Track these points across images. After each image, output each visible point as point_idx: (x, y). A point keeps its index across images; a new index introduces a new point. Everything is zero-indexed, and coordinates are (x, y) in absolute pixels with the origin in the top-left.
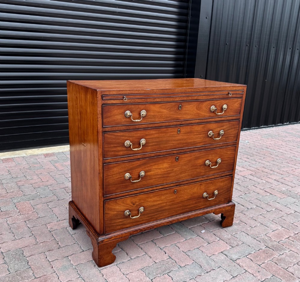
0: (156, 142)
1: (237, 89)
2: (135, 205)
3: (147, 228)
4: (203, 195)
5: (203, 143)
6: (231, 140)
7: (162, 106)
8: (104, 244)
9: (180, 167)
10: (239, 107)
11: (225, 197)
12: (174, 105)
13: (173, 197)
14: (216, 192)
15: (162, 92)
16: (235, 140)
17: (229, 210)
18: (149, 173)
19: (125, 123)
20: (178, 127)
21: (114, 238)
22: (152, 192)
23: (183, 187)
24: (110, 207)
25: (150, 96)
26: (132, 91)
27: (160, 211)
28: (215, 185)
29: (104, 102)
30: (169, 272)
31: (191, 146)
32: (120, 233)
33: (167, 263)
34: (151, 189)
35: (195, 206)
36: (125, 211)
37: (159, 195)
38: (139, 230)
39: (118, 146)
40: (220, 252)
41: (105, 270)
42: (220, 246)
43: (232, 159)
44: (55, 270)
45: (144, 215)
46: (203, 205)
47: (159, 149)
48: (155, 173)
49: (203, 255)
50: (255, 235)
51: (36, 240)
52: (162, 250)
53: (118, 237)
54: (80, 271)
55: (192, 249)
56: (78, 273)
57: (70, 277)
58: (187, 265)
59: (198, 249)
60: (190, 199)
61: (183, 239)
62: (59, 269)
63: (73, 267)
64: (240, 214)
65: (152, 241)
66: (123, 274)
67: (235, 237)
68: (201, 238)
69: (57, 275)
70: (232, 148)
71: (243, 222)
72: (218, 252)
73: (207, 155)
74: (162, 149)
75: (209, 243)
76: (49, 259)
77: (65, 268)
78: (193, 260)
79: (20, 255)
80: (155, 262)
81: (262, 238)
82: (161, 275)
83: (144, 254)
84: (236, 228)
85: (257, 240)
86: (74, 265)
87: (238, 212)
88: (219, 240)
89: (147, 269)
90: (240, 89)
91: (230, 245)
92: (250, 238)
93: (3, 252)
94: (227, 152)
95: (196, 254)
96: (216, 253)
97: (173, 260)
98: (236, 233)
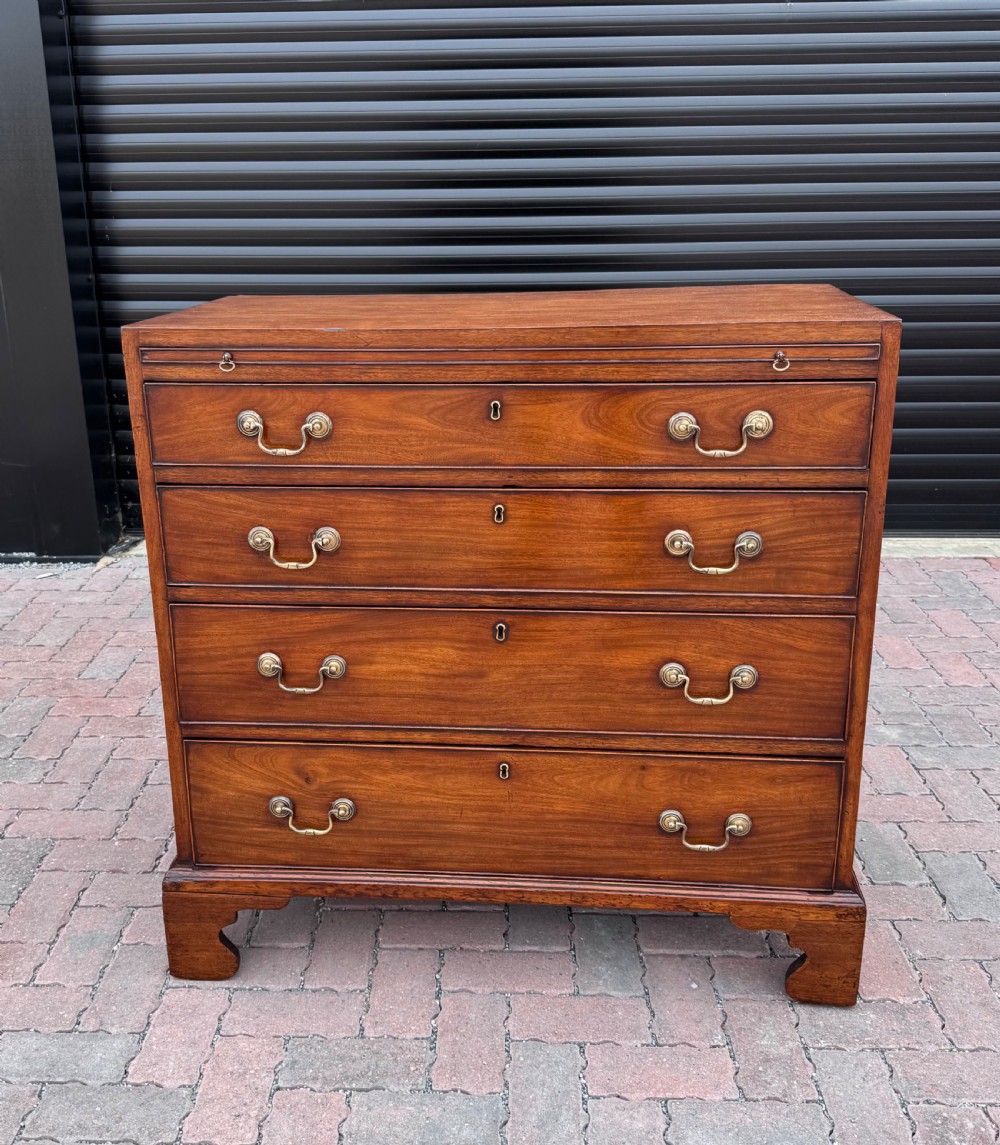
0: (388, 547)
1: (833, 339)
2: (314, 787)
3: (368, 888)
4: (658, 818)
5: (640, 582)
6: (814, 589)
7: (405, 399)
8: (186, 899)
9: (518, 669)
10: (855, 429)
11: (804, 861)
12: (461, 398)
13: (497, 791)
14: (739, 822)
15: (400, 343)
16: (841, 589)
17: (828, 930)
18: (365, 670)
19: (244, 459)
20: (495, 495)
21: (225, 887)
22: (391, 747)
23: (540, 760)
24: (208, 768)
25: (341, 356)
26: (260, 335)
27: (429, 835)
28: (733, 788)
29: (148, 372)
30: (365, 1087)
31: (572, 586)
32: (252, 875)
33: (393, 1054)
34: (383, 736)
35: (615, 859)
36: (272, 797)
37: (422, 768)
38: (331, 885)
39: (222, 545)
40: (661, 1096)
41: (182, 993)
42: (688, 1072)
43: (831, 679)
44: (61, 935)
45: (355, 832)
46: (667, 866)
47: (407, 580)
48: (395, 673)
49: (571, 1079)
50: (926, 1086)
51: (119, 827)
52: (438, 997)
53: (242, 889)
54: (114, 968)
55: (555, 1039)
56: (102, 972)
57: (71, 974)
58: (462, 1092)
59: (581, 1047)
60: (585, 822)
61: (563, 988)
62: (70, 939)
63: (113, 945)
64: (968, 969)
65: (440, 951)
66: (218, 1030)
67: (809, 1059)
68: (647, 1010)
69: (48, 953)
70: (828, 627)
71: (937, 1012)
72: (651, 1094)
73: (667, 638)
74: (419, 581)
75: (657, 1044)
76: (83, 898)
77: (91, 940)
78: (506, 1085)
79: (31, 858)
80: (362, 1030)
81: (945, 1115)
82: (327, 1088)
83: (363, 987)
84: (866, 1024)
85: (907, 1114)
86: (123, 940)
87: (966, 957)
88: (714, 1047)
89: (307, 1045)
90: (856, 339)
91: (741, 1085)
92: (885, 1090)
93: (7, 835)
94: (792, 643)
95: (543, 1066)
96: (637, 1095)
97: (431, 1053)
98: (838, 1045)
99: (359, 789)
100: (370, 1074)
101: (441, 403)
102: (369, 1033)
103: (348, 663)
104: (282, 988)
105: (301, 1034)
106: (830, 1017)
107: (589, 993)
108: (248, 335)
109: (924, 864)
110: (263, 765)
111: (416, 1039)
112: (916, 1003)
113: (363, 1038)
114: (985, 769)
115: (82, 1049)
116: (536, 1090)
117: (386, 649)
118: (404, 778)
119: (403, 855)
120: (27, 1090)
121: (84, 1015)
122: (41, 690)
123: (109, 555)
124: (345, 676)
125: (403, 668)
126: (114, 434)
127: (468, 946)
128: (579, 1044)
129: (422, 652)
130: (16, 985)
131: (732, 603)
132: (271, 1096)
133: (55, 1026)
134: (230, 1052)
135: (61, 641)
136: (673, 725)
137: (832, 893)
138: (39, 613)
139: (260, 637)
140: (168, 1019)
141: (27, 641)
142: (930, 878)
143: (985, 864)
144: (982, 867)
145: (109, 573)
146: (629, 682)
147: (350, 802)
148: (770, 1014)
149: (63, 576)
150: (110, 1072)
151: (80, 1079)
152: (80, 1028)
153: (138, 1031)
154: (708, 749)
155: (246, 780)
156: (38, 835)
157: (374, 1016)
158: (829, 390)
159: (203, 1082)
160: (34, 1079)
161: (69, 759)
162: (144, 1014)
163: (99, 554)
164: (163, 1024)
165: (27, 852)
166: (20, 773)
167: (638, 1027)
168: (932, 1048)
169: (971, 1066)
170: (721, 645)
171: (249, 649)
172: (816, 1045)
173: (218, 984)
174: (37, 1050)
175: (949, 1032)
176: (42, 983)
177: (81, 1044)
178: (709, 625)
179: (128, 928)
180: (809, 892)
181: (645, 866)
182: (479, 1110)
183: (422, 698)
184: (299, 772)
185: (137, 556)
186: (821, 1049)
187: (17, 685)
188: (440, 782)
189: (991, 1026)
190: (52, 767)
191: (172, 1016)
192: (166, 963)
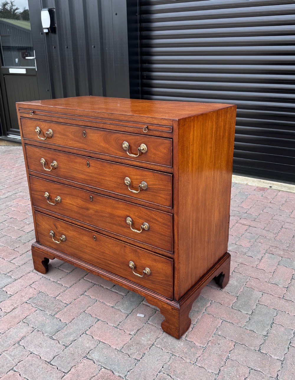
0: (67, 169)
2: (58, 230)
4: (129, 263)
6: (161, 203)
7: (66, 128)
9: (95, 210)
10: (168, 154)
13: (93, 243)
15: (64, 112)
17: (169, 312)
18: (65, 202)
20: (87, 159)
21: (42, 250)
22: (72, 224)
23: (102, 237)
24: (39, 219)
25: (53, 114)
26: (38, 107)
27: (81, 251)
28: (146, 259)
29: (21, 114)
30: (42, 309)
32: (47, 249)
36: (50, 230)
39: (36, 161)
42: (115, 338)
43: (167, 233)
46: (131, 277)
47: (71, 179)
48: (71, 204)
49: (86, 327)
52: (81, 295)
54: (27, 264)
55: (94, 316)
56: (25, 263)
57: (19, 262)
58: (60, 319)
61: (111, 304)
64: (229, 344)
65: (95, 284)
66: (31, 285)
67: (150, 348)
68: (125, 318)
69: (20, 256)
70: (165, 216)
71: (203, 351)
72: (100, 339)
73: (127, 209)
74: (74, 180)
75: (117, 327)
77: (30, 256)
82: (35, 306)
83: (69, 287)
84: (177, 346)
85: (157, 375)
88: (130, 334)
89: (42, 295)
90: (166, 124)
91: (124, 347)
92: (160, 365)
94: (157, 219)
95: (83, 321)
96: (96, 338)
97: (64, 308)
98: (162, 348)
99: (66, 234)
100: (46, 307)
101: (73, 130)
102: (57, 298)
103: (61, 199)
104: (53, 280)
105: (44, 292)
106: (170, 340)
107: (116, 308)
108: (36, 107)
109: (256, 308)
110: (48, 222)
111: (65, 303)
112: (200, 346)
113: (55, 298)
116: (75, 326)
117: (68, 197)
118: (75, 234)
119: (76, 254)
121: (12, 271)
124: (61, 202)
127: (102, 285)
128: (98, 319)
129: (76, 200)
130: (7, 261)
131: (142, 203)
134: (27, 291)
137: (172, 301)
139: (45, 188)
142: (253, 313)
143: (277, 315)
144: (275, 315)
146: (120, 220)
147: (64, 236)
148: (155, 332)
150: (1, 286)
152: (8, 274)
153: (16, 279)
154: (140, 246)
155: (46, 225)
158: (160, 140)
162: (22, 276)
164: (22, 279)
167: (117, 321)
168: (188, 361)
169: (193, 371)
170: (140, 215)
171: (43, 190)
172: (156, 345)
173: (42, 274)
175: (199, 359)
176: (12, 262)
177: (4, 278)
178: (137, 208)
180: (167, 298)
181: (127, 276)
183: (76, 212)
184: (55, 226)
186: (157, 347)
188: (82, 237)
191: (25, 278)
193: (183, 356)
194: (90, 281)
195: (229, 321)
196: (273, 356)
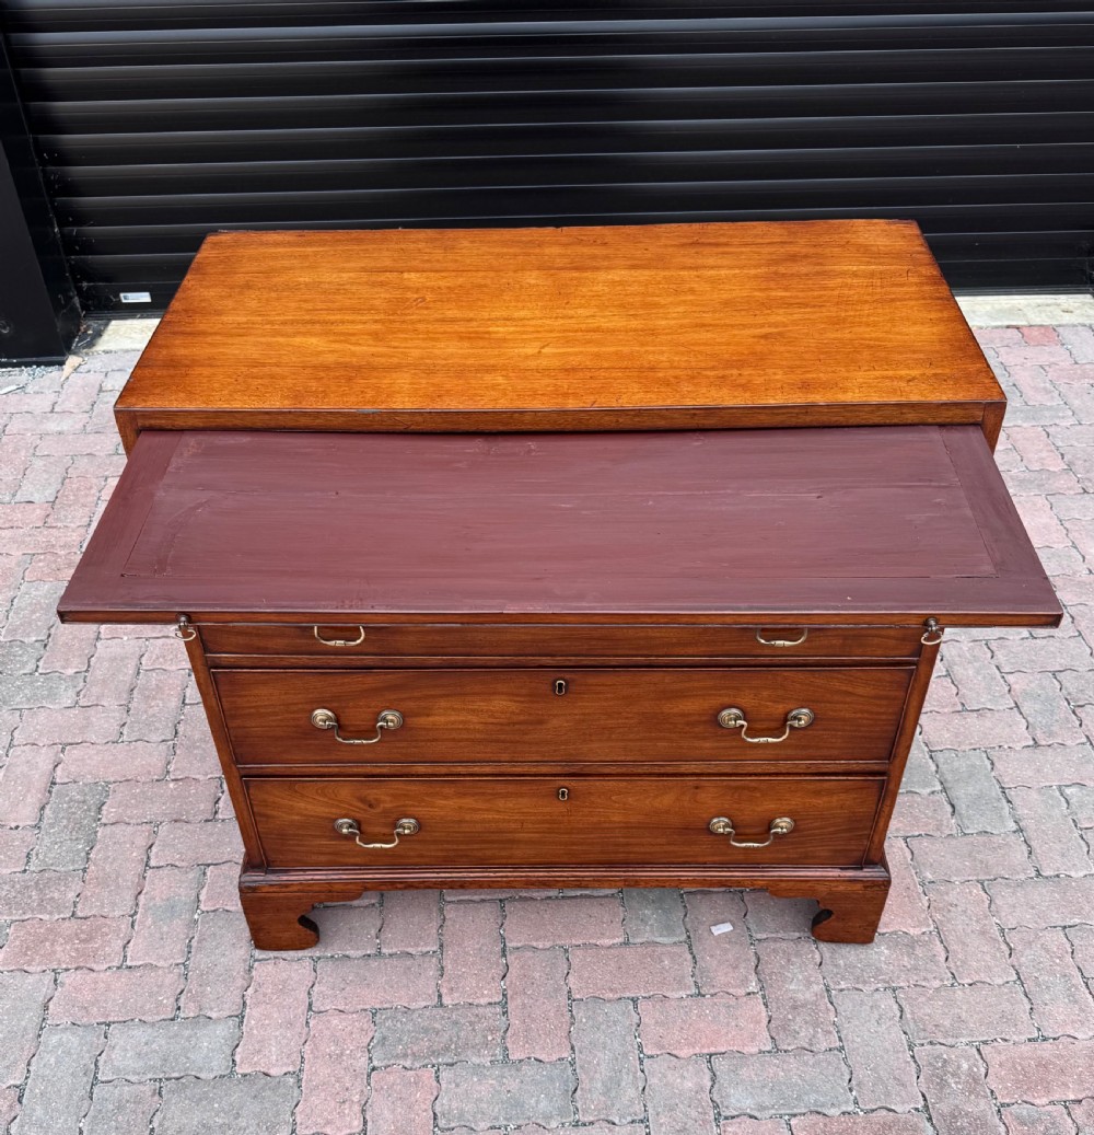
2: (378, 810)
4: (709, 824)
8: (264, 898)
9: (577, 717)
13: (557, 808)
14: (783, 824)
17: (855, 896)
22: (450, 779)
24: (270, 798)
27: (492, 842)
28: (780, 800)
30: (450, 1061)
32: (324, 877)
33: (471, 1023)
35: (666, 852)
36: (337, 819)
37: (483, 794)
40: (705, 1051)
41: (270, 967)
42: (728, 1024)
43: (884, 717)
44: (141, 904)
45: (419, 841)
46: (713, 855)
48: (453, 723)
49: (628, 1038)
50: (930, 1027)
51: (169, 763)
52: (504, 955)
53: (316, 888)
54: (199, 942)
55: (611, 995)
56: (189, 946)
57: (160, 951)
58: (536, 1059)
59: (634, 1001)
60: (639, 828)
61: (614, 937)
62: (150, 908)
63: (194, 913)
64: (971, 892)
65: (501, 900)
66: (310, 1005)
67: (832, 1003)
68: (690, 957)
69: (133, 926)
71: (942, 942)
72: (697, 1050)
73: (727, 688)
75: (700, 994)
76: (152, 855)
77: (171, 909)
78: (573, 1048)
79: (89, 810)
80: (440, 996)
81: (945, 1056)
82: (417, 1065)
83: (435, 948)
84: (880, 961)
85: (913, 1057)
86: (202, 907)
87: (970, 878)
88: (749, 994)
89: (393, 1018)
91: (774, 1035)
92: (896, 1033)
93: (58, 781)
94: (850, 689)
95: (603, 1027)
96: (685, 1051)
97: (504, 1019)
98: (857, 986)
99: (421, 811)
100: (453, 1047)
102: (447, 1000)
103: (404, 716)
104: (360, 953)
105: (385, 1006)
106: (849, 954)
107: (639, 940)
109: (937, 766)
110: (326, 796)
111: (490, 1004)
112: (924, 933)
113: (442, 1005)
114: (1000, 638)
115: (188, 1039)
116: (599, 1054)
117: (443, 703)
118: (468, 802)
119: (467, 856)
120: (148, 1089)
121: (183, 997)
122: (46, 570)
123: (75, 354)
124: (403, 727)
125: (461, 718)
126: (52, 203)
127: (525, 895)
128: (632, 1000)
129: (480, 705)
130: (109, 968)
132: (369, 1076)
133: (158, 1014)
134: (326, 1032)
135: (49, 494)
136: (729, 755)
137: (861, 869)
138: (16, 451)
139: (311, 696)
140: (261, 997)
141: (14, 495)
142: (942, 783)
143: (992, 764)
144: (989, 767)
145: (80, 382)
146: (688, 724)
147: (412, 821)
148: (797, 954)
149: (29, 389)
150: (219, 1065)
151: (193, 1073)
152: (182, 1015)
153: (236, 1013)
154: (759, 771)
155: (309, 807)
156: (89, 779)
157: (449, 981)
159: (306, 1066)
160: (150, 1076)
161: (99, 672)
162: (238, 992)
163: (64, 355)
164: (257, 1004)
165: (84, 802)
166: (52, 695)
167: (683, 977)
168: (937, 984)
169: (968, 1003)
170: (780, 692)
171: (300, 706)
172: (837, 987)
173: (300, 954)
174: (146, 1044)
175: (952, 965)
176: (134, 964)
177: (187, 1033)
178: (770, 677)
179: (204, 891)
180: (841, 868)
181: (692, 856)
182: (551, 1080)
183: (480, 741)
184: (362, 800)
185: (106, 352)
186: (842, 990)
187: (18, 564)
188: (501, 803)
189: (988, 958)
190: (82, 684)
191: (265, 995)
192: (247, 934)
193: (915, 978)
194: (476, 898)
195: (917, 833)
196: (1073, 874)
